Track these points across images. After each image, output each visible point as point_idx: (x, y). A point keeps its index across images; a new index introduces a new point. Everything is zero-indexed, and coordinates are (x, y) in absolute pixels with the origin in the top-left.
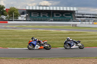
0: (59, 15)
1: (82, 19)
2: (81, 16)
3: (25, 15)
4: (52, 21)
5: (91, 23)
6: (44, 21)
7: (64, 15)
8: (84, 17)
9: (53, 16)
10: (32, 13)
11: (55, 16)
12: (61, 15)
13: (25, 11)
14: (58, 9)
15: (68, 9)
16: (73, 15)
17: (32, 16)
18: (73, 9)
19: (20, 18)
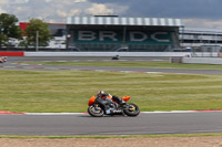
0: (141, 37)
1: (194, 45)
2: (192, 37)
3: (64, 38)
4: (125, 50)
5: (215, 54)
6: (108, 50)
7: (153, 37)
8: (198, 41)
9: (128, 39)
10: (80, 32)
11: (133, 39)
12: (145, 37)
13: (65, 28)
14: (140, 23)
15: (163, 23)
16: (174, 37)
17: (80, 39)
18: (174, 22)
19: (52, 44)
